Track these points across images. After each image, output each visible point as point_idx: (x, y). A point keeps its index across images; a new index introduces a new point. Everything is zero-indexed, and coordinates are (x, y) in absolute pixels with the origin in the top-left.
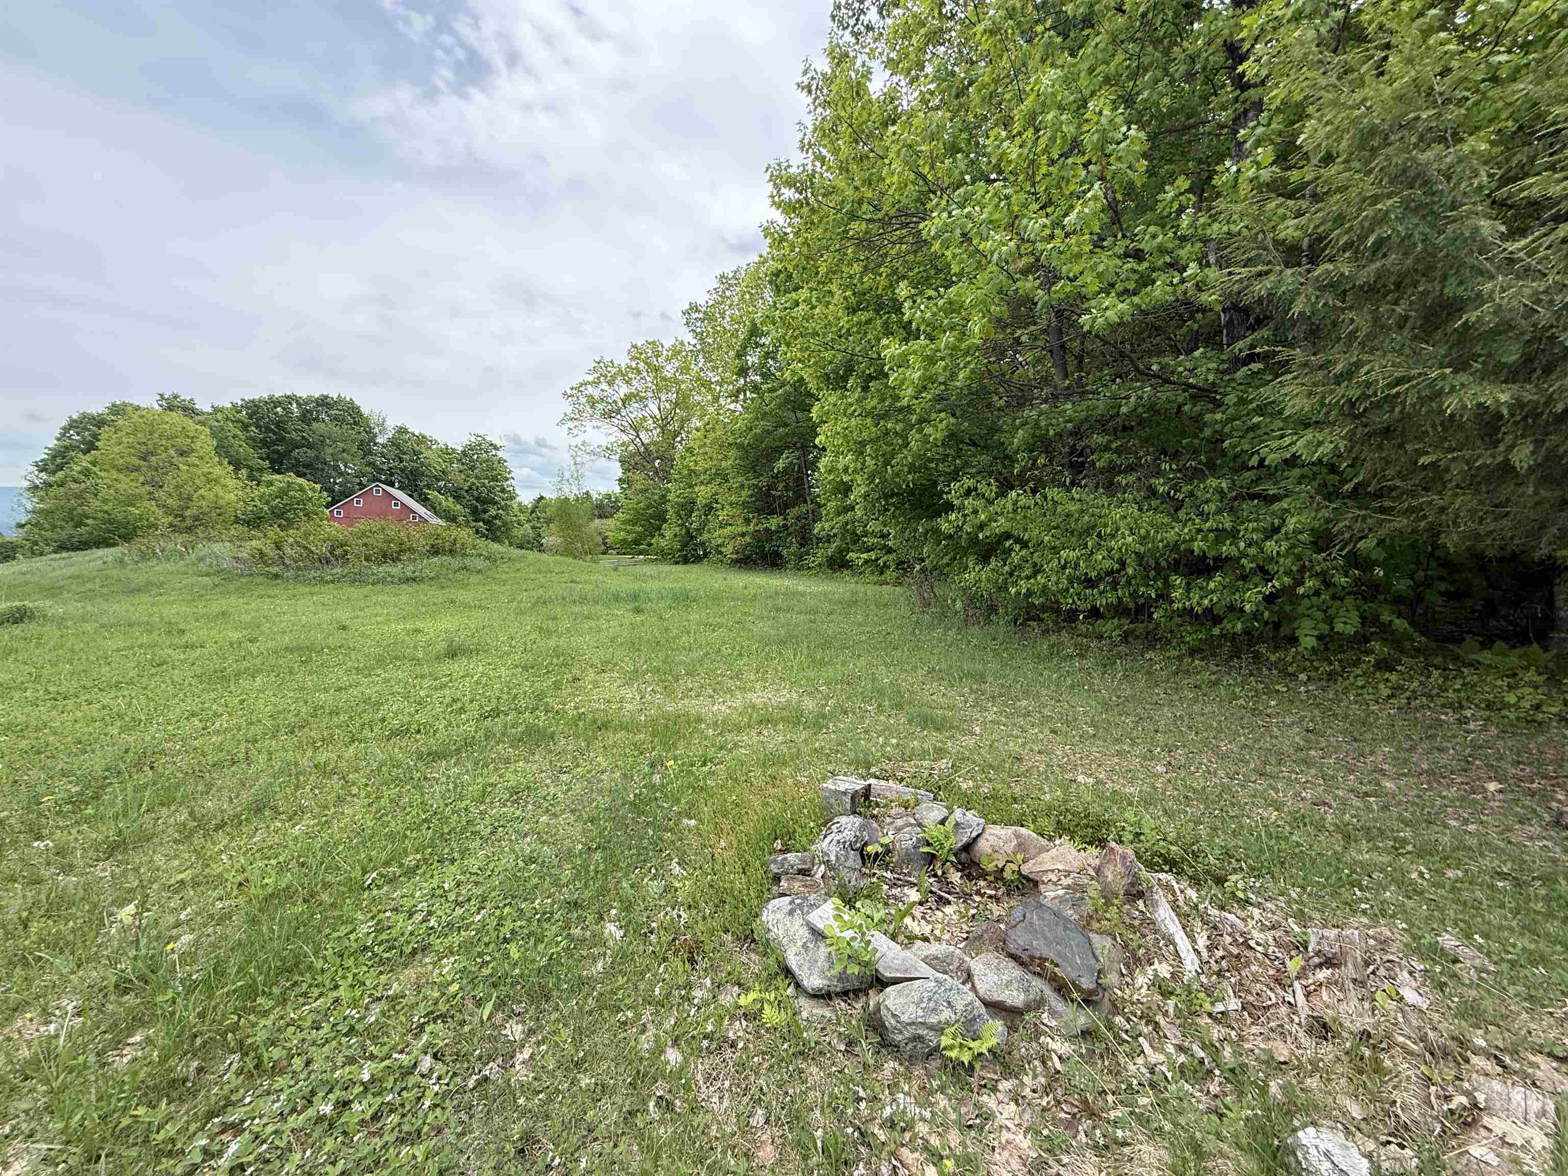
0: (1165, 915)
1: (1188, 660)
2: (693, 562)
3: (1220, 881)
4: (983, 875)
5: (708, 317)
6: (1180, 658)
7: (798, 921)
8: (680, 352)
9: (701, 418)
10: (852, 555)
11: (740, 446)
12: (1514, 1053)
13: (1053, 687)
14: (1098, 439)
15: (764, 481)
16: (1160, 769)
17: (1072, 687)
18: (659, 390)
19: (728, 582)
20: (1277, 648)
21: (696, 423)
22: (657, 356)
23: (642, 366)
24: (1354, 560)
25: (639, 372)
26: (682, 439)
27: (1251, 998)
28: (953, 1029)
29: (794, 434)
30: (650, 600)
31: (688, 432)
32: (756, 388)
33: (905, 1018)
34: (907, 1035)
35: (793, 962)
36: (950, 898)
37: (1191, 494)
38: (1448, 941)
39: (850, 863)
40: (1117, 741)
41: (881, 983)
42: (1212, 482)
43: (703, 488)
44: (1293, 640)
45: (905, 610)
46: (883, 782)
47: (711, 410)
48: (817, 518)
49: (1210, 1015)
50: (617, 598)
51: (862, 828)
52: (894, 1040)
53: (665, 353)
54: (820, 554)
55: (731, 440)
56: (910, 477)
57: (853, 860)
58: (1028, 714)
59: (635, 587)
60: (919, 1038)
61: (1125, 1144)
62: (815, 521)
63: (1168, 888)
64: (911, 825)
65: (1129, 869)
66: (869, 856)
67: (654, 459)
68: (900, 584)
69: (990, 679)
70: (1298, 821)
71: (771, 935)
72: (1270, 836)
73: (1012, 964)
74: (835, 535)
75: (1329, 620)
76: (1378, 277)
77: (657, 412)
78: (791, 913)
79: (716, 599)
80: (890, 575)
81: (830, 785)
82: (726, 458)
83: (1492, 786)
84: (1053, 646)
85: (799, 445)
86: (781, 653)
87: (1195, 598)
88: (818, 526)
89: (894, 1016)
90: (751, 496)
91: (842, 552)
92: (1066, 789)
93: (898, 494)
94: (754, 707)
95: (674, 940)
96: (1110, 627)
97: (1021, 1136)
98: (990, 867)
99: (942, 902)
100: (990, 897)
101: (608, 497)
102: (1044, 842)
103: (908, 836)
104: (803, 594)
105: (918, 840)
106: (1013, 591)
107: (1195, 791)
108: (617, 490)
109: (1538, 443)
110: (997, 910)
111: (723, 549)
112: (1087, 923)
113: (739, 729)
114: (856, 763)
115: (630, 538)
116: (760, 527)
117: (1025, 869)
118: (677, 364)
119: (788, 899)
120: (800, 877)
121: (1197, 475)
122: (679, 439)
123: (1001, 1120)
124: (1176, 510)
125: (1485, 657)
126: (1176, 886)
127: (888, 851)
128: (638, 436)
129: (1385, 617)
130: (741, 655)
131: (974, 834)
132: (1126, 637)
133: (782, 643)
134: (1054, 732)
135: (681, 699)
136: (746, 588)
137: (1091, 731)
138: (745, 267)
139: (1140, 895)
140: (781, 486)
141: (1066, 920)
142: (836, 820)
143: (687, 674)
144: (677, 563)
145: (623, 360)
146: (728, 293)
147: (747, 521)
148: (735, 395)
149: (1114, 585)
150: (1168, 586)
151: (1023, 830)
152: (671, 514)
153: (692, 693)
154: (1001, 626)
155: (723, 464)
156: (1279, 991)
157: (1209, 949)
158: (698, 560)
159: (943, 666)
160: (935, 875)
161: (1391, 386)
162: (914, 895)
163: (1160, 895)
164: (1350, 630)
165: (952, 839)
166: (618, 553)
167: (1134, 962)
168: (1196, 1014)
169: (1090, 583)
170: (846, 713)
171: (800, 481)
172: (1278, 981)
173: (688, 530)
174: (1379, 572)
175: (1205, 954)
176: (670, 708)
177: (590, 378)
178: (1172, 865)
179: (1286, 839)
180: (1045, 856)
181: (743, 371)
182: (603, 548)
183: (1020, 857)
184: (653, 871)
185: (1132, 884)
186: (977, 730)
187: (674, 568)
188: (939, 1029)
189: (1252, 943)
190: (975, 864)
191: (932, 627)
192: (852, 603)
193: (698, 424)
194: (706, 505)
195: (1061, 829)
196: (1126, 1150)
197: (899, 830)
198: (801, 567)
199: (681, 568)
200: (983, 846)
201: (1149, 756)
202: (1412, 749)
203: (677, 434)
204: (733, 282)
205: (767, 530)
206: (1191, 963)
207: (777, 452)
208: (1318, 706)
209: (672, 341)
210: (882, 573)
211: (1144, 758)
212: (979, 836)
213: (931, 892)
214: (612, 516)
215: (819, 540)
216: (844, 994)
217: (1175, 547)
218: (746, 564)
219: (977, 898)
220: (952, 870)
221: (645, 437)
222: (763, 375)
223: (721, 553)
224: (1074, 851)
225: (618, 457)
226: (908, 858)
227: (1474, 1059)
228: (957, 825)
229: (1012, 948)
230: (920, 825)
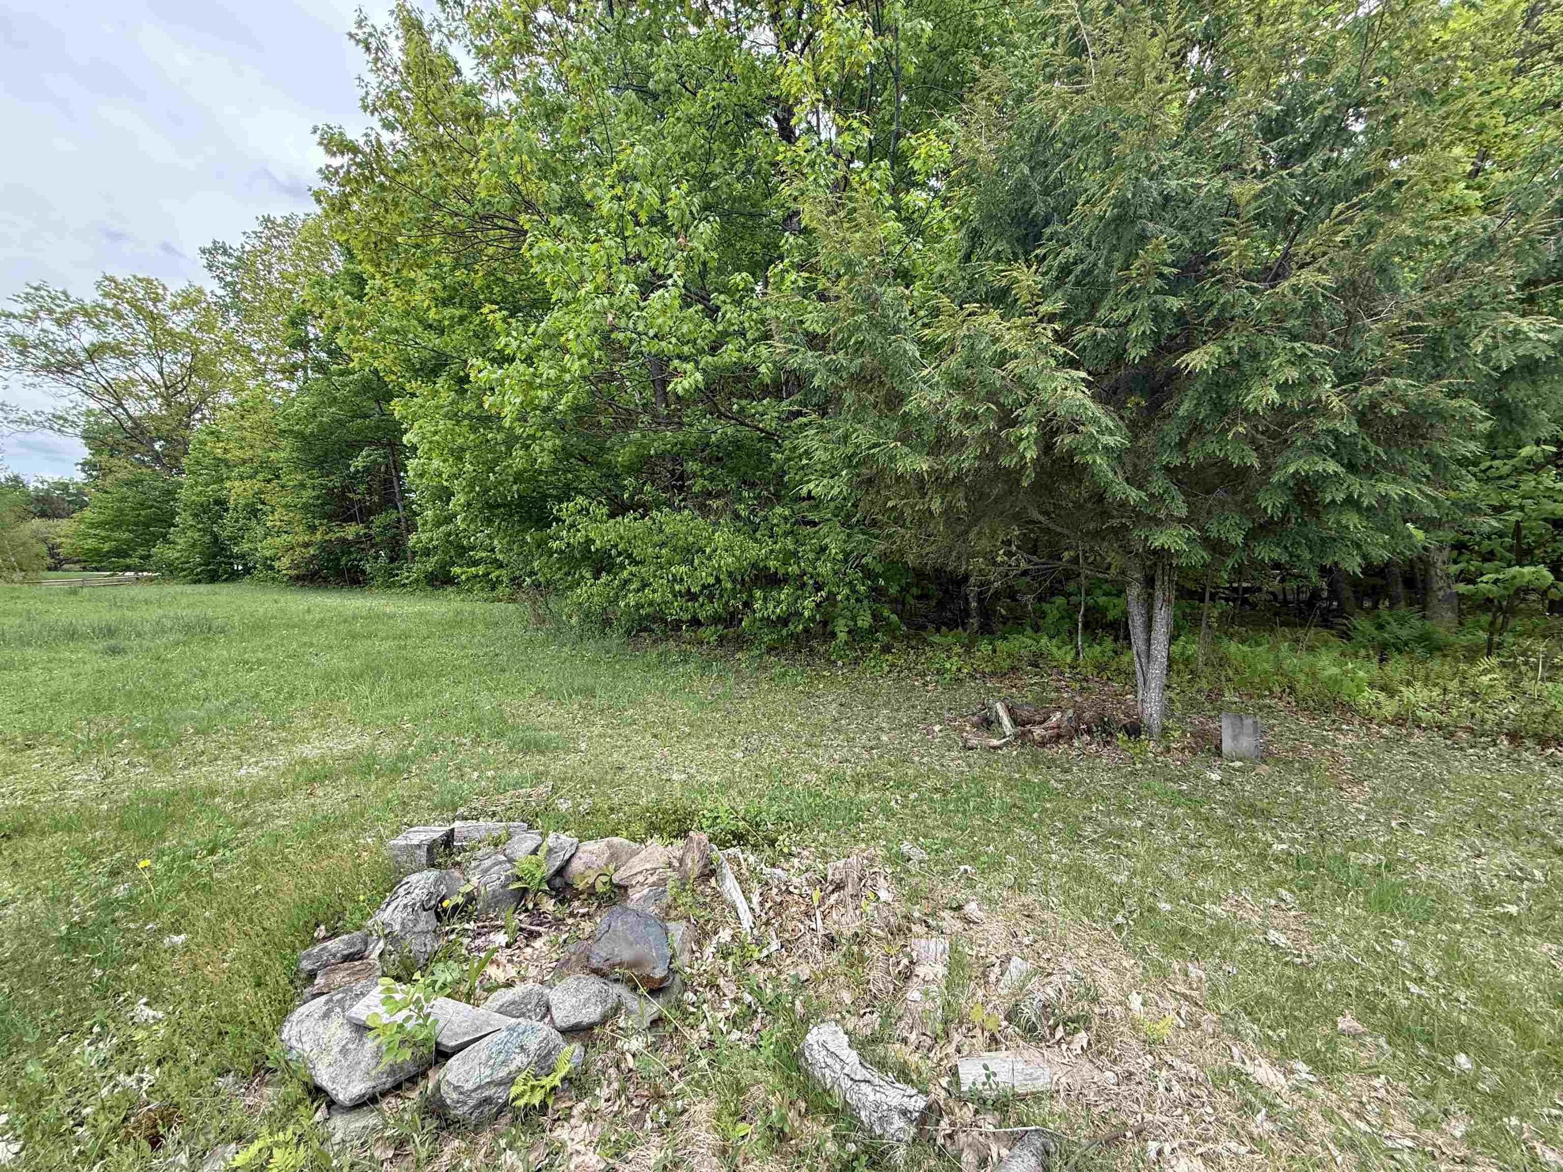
0: (731, 888)
1: (766, 657)
2: (226, 580)
3: (772, 843)
4: (577, 895)
5: (242, 264)
6: (760, 656)
7: (336, 1021)
8: (196, 302)
9: (235, 393)
10: (456, 570)
11: (299, 435)
12: (933, 914)
13: (658, 694)
14: (692, 466)
15: (335, 481)
16: (740, 755)
17: (675, 691)
18: (160, 345)
19: (282, 604)
20: (825, 642)
21: (226, 397)
22: (155, 301)
23: (125, 308)
24: (868, 573)
25: (119, 316)
26: (204, 417)
27: (787, 935)
28: (523, 1075)
29: (378, 428)
30: (139, 635)
31: (214, 409)
32: (321, 367)
33: (469, 1086)
34: (471, 1103)
35: (323, 1078)
36: (541, 929)
37: (765, 519)
38: (906, 847)
39: (421, 926)
40: (708, 736)
41: (442, 1055)
42: (778, 510)
43: (237, 483)
44: (834, 635)
45: (517, 629)
46: (471, 823)
47: (252, 384)
48: (412, 528)
49: (758, 962)
50: (72, 635)
51: (437, 882)
52: (456, 1116)
53: (169, 298)
54: (418, 568)
55: (283, 426)
56: (515, 487)
57: (427, 921)
58: (634, 722)
59: (110, 617)
60: (487, 1101)
61: (685, 1111)
62: (409, 532)
63: (735, 860)
64: (501, 863)
65: (702, 852)
66: (445, 911)
67: (153, 440)
68: (515, 601)
69: (598, 692)
70: (831, 778)
71: (294, 1055)
72: (810, 795)
73: (593, 978)
74: (435, 547)
75: (854, 618)
76: (862, 369)
77: (157, 376)
78: (326, 1015)
79: (260, 627)
80: (500, 591)
81: (400, 841)
82: (276, 447)
83: (937, 728)
84: (660, 655)
85: (385, 441)
86: (352, 689)
87: (771, 606)
88: (413, 539)
89: (456, 1088)
90: (318, 498)
91: (444, 566)
92: (660, 789)
93: (504, 506)
94: (304, 762)
95: (126, 1119)
96: (709, 633)
97: (591, 1154)
98: (581, 886)
99: (533, 935)
100: (583, 915)
101: (64, 487)
102: (635, 846)
103: (495, 876)
104: (392, 617)
105: (507, 877)
106: (622, 604)
107: (763, 769)
108: (80, 477)
109: (943, 498)
110: (587, 926)
111: (276, 564)
112: (666, 915)
113: (278, 794)
114: (441, 807)
115: (106, 547)
116: (332, 536)
117: (616, 879)
118: (191, 316)
119: (323, 999)
120: (346, 965)
121: (767, 503)
122: (198, 416)
123: (571, 1147)
124: (755, 532)
125: (936, 638)
126: (741, 857)
127: (471, 898)
128: (120, 405)
129: (886, 613)
130: (291, 697)
131: (567, 856)
132: (721, 640)
133: (357, 677)
134: (655, 736)
135: (184, 768)
136: (309, 611)
137: (687, 730)
138: (302, 217)
139: (713, 873)
140: (362, 488)
141: (648, 917)
142: (405, 880)
143: (197, 732)
144: (200, 581)
145: (91, 297)
146: (275, 242)
147: (313, 529)
148: (290, 371)
149: (711, 598)
150: (751, 596)
151: (616, 840)
152: (183, 518)
153: (204, 758)
154: (615, 638)
155: (273, 455)
156: (807, 922)
157: (762, 904)
158: (233, 577)
159: (554, 684)
160: (526, 910)
161: (869, 448)
162: (501, 938)
163: (728, 871)
164: (866, 625)
165: (544, 867)
166: (84, 569)
167: (703, 935)
168: (749, 965)
169: (692, 597)
170: (435, 751)
171: (387, 483)
172: (806, 914)
173: (216, 537)
174: (882, 582)
175: (758, 910)
176: (161, 783)
177: (17, 309)
178: (739, 838)
179: (820, 795)
180: (635, 860)
181: (303, 344)
182: (49, 561)
183: (612, 867)
184: (96, 1029)
185: (705, 866)
186: (583, 746)
187: (189, 589)
188: (509, 1081)
189: (791, 889)
190: (569, 885)
191: (545, 644)
192: (457, 623)
193: (231, 400)
194: (247, 505)
195: (653, 829)
196: (685, 1118)
197: (486, 871)
198: (390, 582)
199: (203, 588)
200: (577, 865)
201: (733, 745)
202: (898, 710)
203: (192, 410)
204: (285, 230)
205: (343, 541)
206: (747, 919)
207: (354, 447)
208: (847, 684)
209: (184, 285)
210: (493, 588)
211: (728, 748)
212: (572, 856)
213: (521, 930)
214: (68, 515)
215: (414, 553)
216: (398, 1086)
217: (754, 566)
218: (312, 581)
219: (570, 921)
220: (545, 899)
221: (133, 407)
222: (330, 353)
223: (271, 568)
224: (661, 849)
225: (78, 431)
226: (496, 901)
227: (914, 928)
228: (550, 851)
229: (595, 963)
230: (511, 860)
